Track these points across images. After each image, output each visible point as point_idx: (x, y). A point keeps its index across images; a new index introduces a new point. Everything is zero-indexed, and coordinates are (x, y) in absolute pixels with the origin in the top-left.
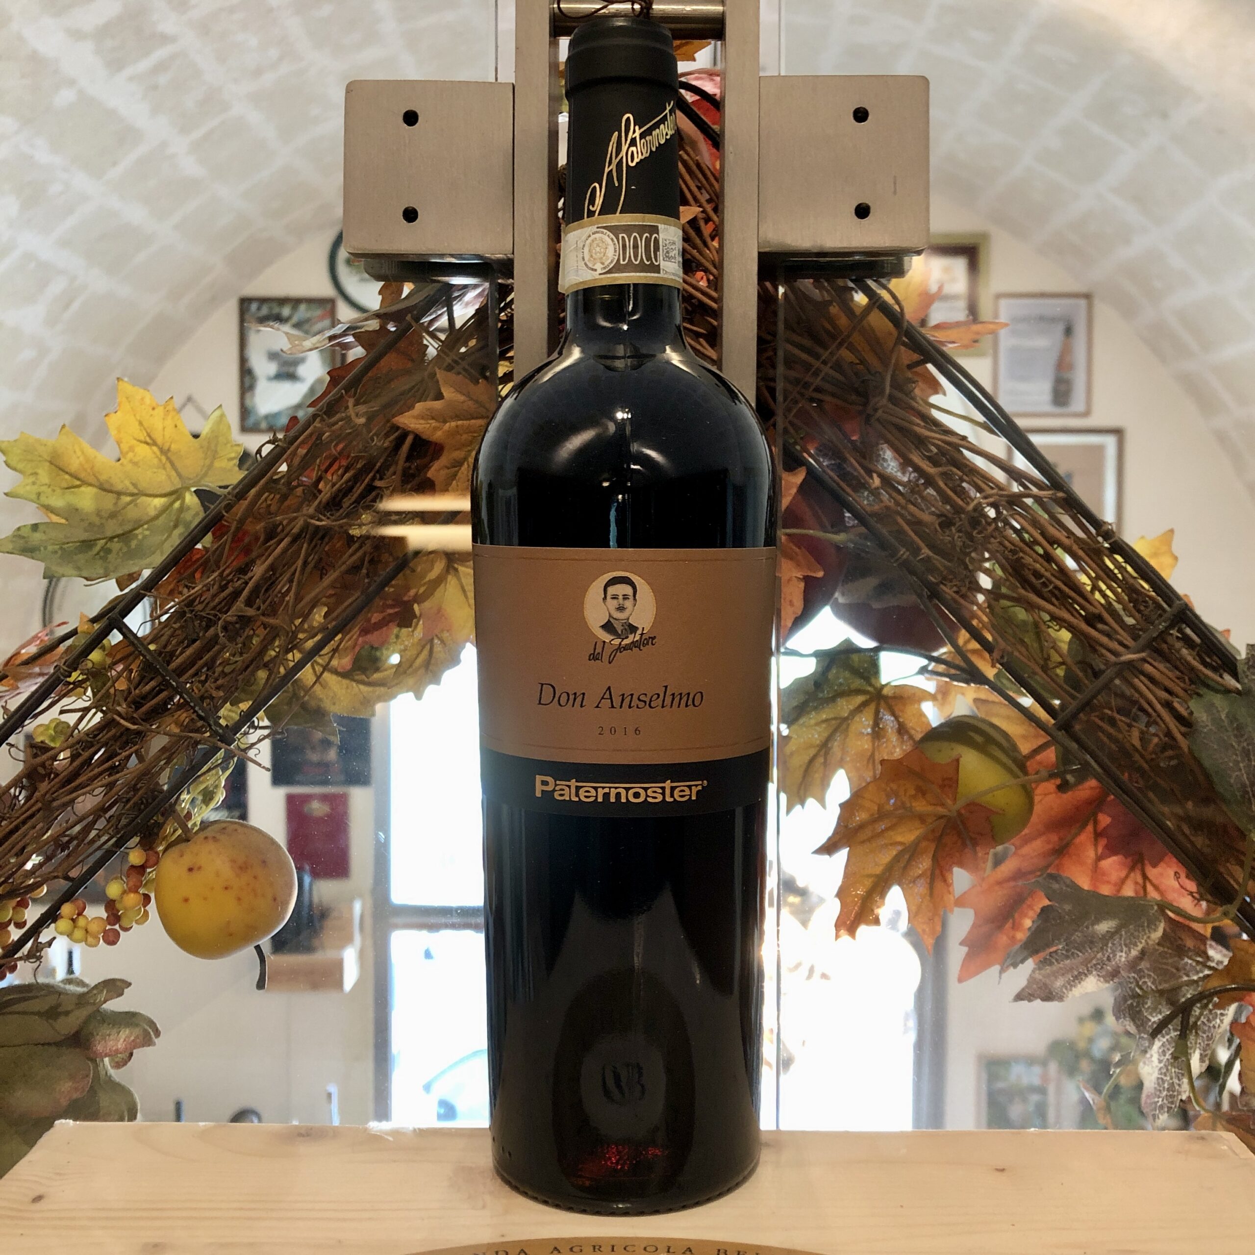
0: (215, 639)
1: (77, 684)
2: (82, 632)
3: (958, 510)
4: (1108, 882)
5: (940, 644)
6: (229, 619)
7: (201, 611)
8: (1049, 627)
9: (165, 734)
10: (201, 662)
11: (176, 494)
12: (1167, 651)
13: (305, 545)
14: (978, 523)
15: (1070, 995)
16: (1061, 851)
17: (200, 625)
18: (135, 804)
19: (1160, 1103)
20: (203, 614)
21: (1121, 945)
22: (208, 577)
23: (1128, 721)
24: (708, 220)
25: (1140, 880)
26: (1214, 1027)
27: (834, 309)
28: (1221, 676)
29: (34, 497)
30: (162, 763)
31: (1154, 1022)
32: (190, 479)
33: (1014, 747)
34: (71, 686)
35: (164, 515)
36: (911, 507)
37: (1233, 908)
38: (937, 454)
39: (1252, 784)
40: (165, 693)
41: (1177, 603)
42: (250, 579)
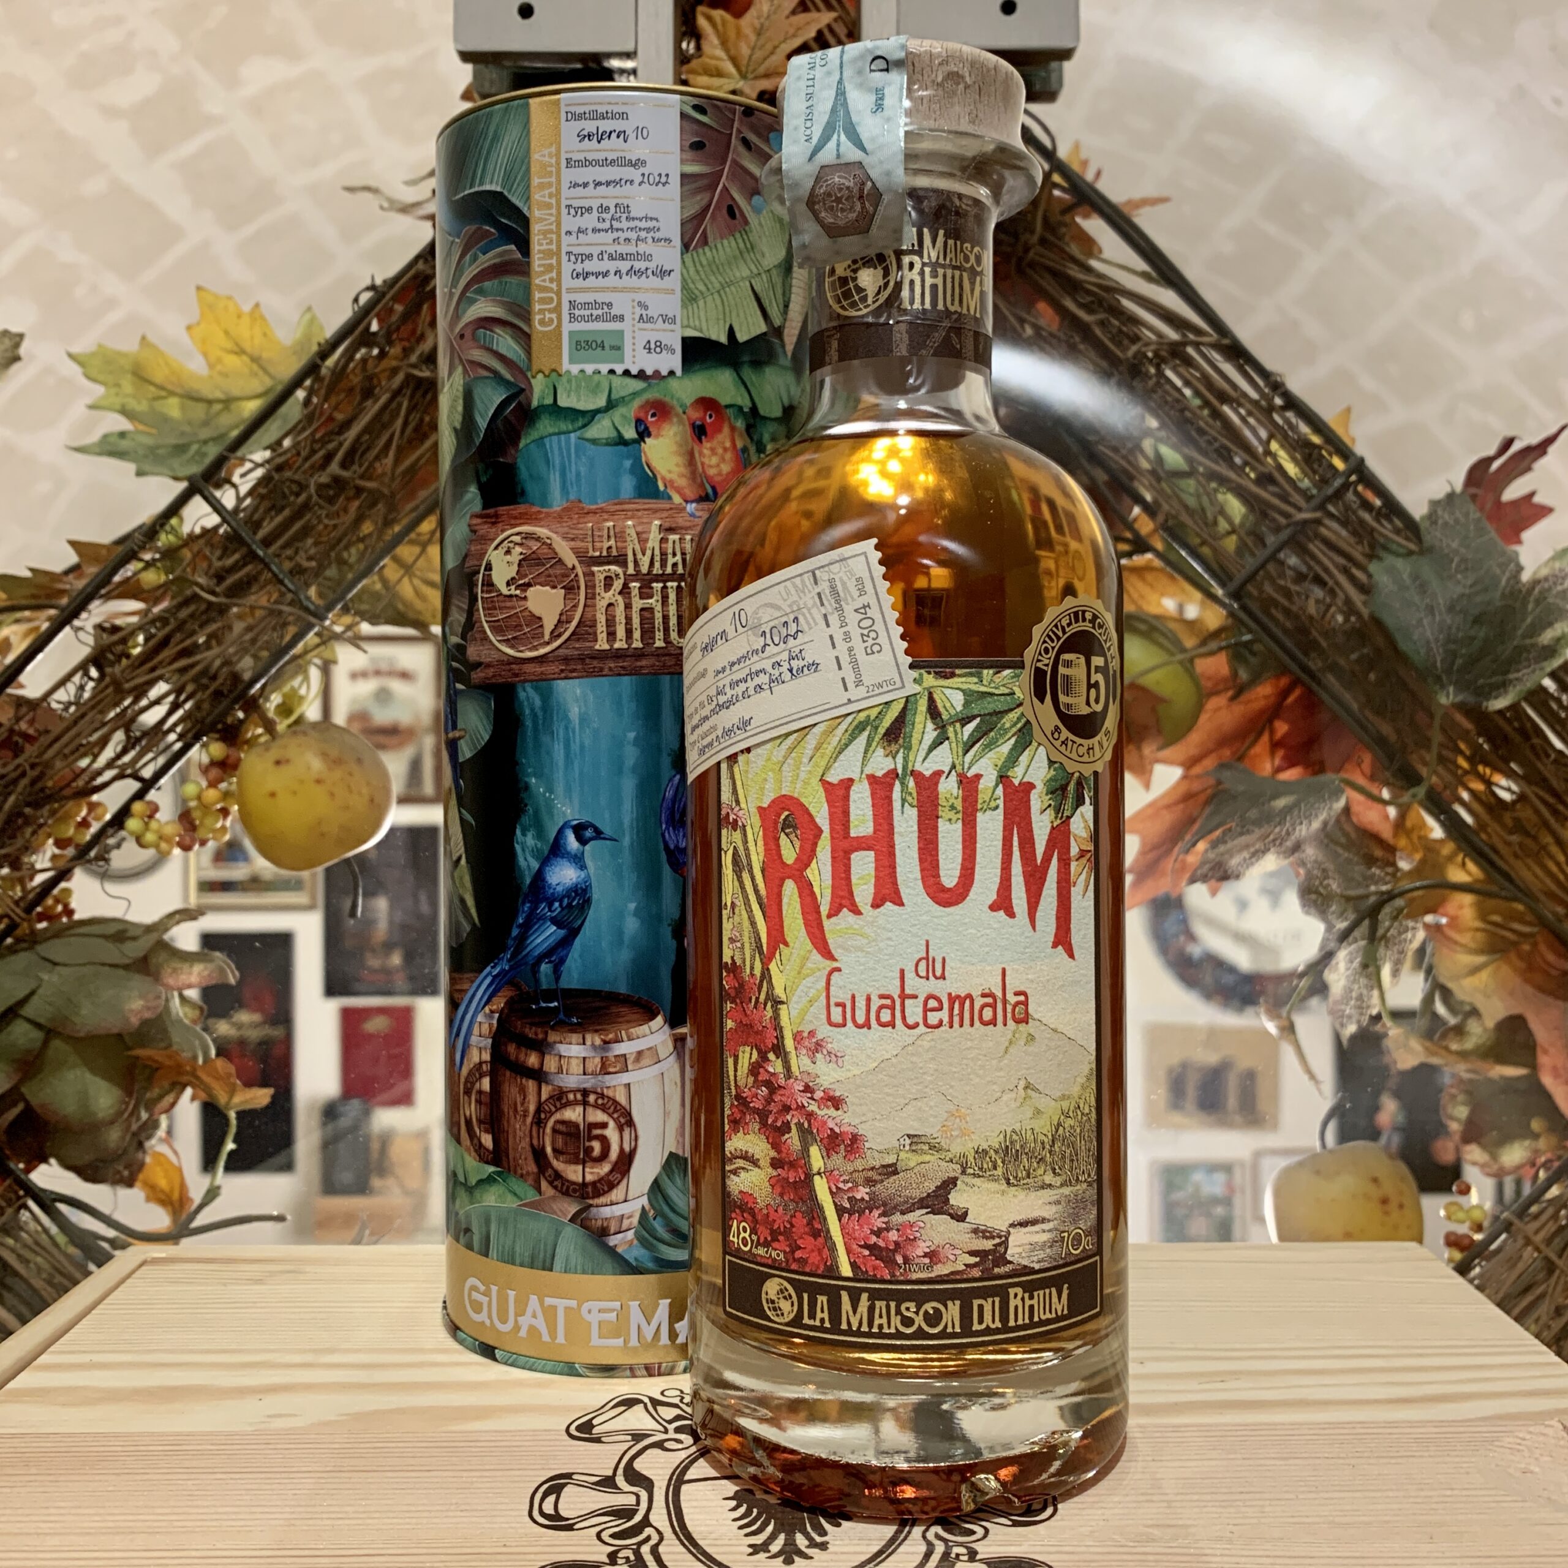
3: (1116, 363)
6: (322, 480)
10: (289, 534)
13: (406, 403)
15: (1248, 874)
17: (291, 490)
19: (1348, 1012)
21: (1300, 817)
26: (1405, 941)
37: (1421, 791)
38: (1092, 302)
39: (1437, 640)
40: (249, 568)
41: (1352, 460)
42: (345, 440)
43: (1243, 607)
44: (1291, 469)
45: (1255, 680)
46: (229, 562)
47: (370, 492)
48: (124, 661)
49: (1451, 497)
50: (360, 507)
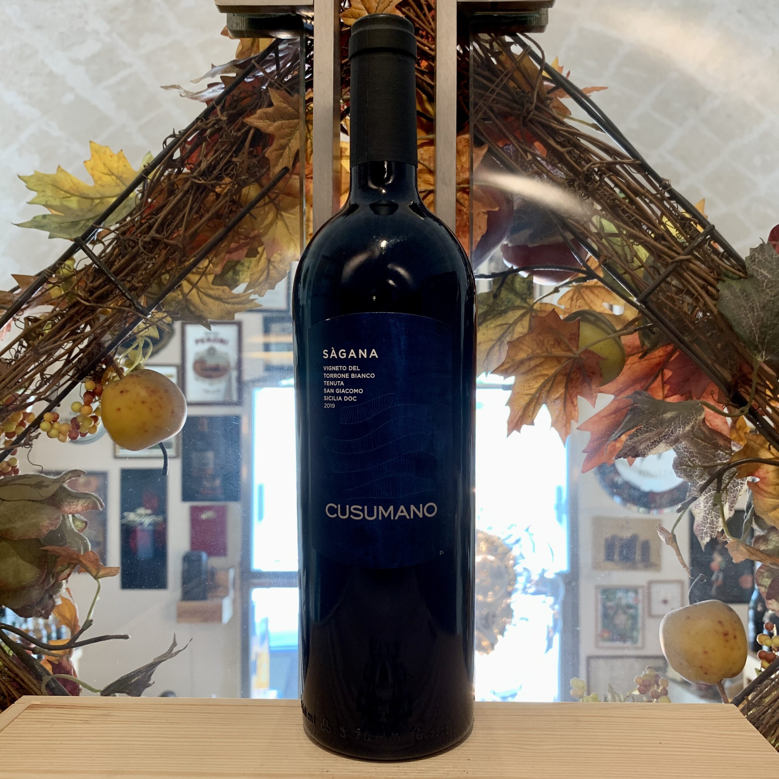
3: (577, 174)
6: (146, 240)
7: (130, 237)
8: (633, 244)
10: (128, 268)
13: (191, 198)
14: (590, 179)
15: (649, 454)
17: (129, 245)
19: (705, 530)
21: (679, 424)
26: (737, 490)
27: (503, 57)
31: (700, 484)
37: (746, 409)
38: (565, 141)
39: (756, 326)
40: (107, 287)
41: (708, 226)
42: (159, 218)
43: (648, 307)
44: (674, 232)
45: (654, 347)
46: (97, 283)
47: (172, 245)
48: (40, 337)
49: (762, 246)
50: (167, 254)
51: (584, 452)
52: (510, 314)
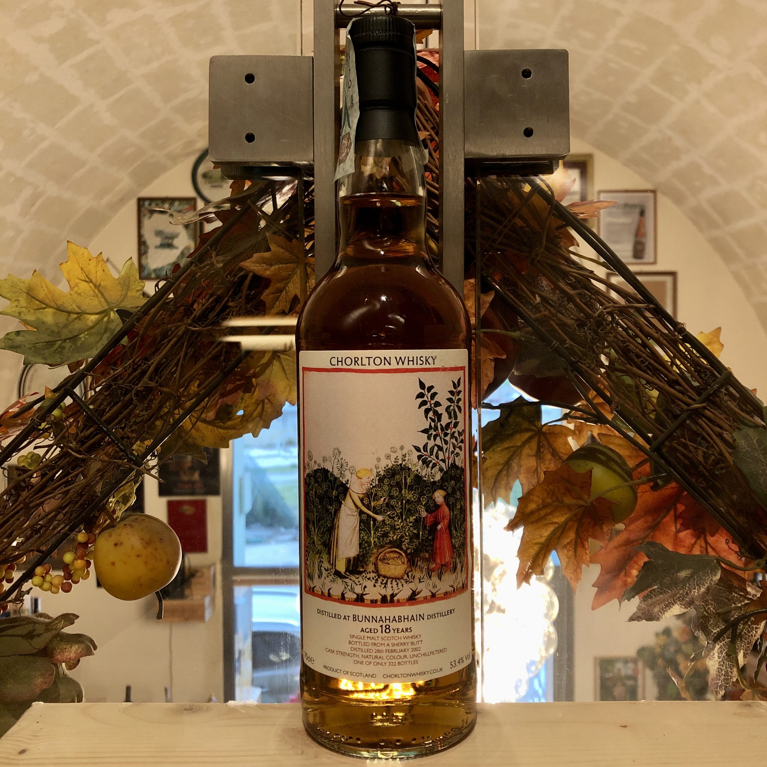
0: (131, 401)
1: (45, 430)
2: (48, 398)
3: (588, 317)
4: (684, 546)
5: (579, 399)
6: (139, 389)
7: (122, 384)
8: (646, 388)
9: (100, 461)
10: (121, 416)
11: (105, 313)
12: (719, 402)
13: (186, 343)
14: (602, 324)
15: (664, 617)
16: (654, 527)
17: (121, 393)
18: (81, 505)
19: (720, 683)
20: (123, 386)
21: (694, 584)
22: (126, 363)
23: (695, 446)
24: (432, 140)
25: (703, 545)
26: (752, 636)
27: (510, 194)
28: (752, 417)
29: (17, 315)
30: (98, 479)
31: (715, 633)
32: (113, 303)
33: (625, 463)
34: (41, 432)
35: (97, 326)
36: (559, 315)
38: (575, 282)
40: (99, 435)
42: (152, 364)
43: (661, 456)
46: (88, 433)
47: (166, 393)
50: (160, 401)
51: (593, 586)
52: (518, 436)
